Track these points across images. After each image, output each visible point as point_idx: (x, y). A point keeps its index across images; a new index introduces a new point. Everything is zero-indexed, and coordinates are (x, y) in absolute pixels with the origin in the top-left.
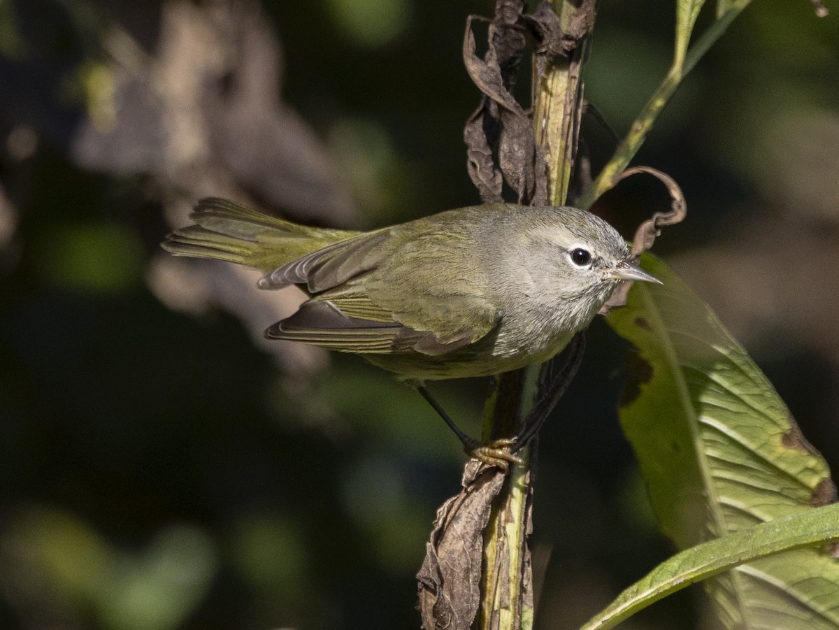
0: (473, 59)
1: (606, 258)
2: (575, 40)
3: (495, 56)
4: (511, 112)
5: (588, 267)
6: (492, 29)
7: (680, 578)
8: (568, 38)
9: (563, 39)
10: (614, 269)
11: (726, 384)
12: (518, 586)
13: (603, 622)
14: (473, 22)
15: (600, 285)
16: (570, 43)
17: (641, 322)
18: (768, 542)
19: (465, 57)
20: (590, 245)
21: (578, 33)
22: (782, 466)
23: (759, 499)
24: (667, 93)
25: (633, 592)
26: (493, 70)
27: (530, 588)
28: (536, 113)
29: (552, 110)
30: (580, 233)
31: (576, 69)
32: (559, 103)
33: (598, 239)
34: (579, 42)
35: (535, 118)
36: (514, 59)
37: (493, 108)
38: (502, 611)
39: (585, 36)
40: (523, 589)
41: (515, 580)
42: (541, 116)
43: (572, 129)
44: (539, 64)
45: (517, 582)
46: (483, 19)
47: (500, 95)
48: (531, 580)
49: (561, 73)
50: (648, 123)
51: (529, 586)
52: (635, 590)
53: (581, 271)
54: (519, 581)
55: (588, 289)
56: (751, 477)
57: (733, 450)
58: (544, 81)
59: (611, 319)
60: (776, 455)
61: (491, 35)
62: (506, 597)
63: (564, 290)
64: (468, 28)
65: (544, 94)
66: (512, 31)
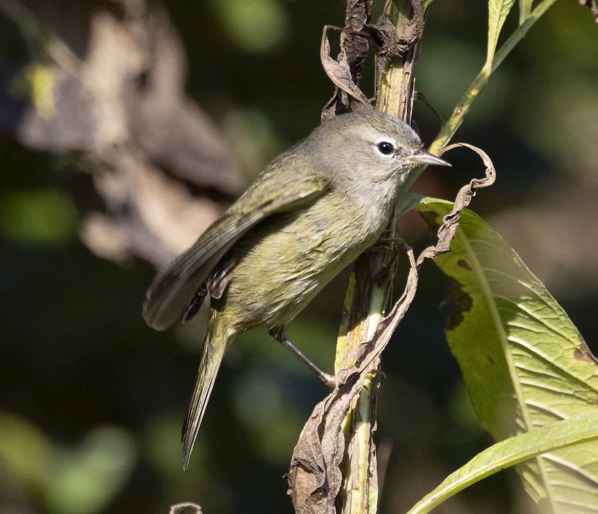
0: (328, 60)
1: (406, 148)
2: (408, 44)
3: (345, 58)
4: (358, 101)
5: (391, 155)
6: (343, 36)
7: (493, 465)
8: (402, 42)
9: (398, 43)
10: (412, 156)
11: (529, 311)
12: (366, 472)
13: (433, 500)
14: (328, 30)
15: (401, 170)
16: (404, 47)
17: (462, 263)
18: (561, 437)
19: (321, 58)
20: (392, 138)
21: (410, 38)
22: (574, 374)
23: (558, 401)
24: (480, 84)
25: (455, 477)
26: (344, 68)
27: (375, 473)
28: (378, 101)
29: (390, 98)
30: (384, 130)
31: (409, 67)
32: (396, 93)
33: (398, 133)
34: (412, 45)
35: (377, 105)
36: (360, 59)
37: (344, 98)
38: (354, 491)
39: (416, 41)
40: (370, 474)
41: (364, 467)
42: (382, 104)
43: (406, 114)
44: (380, 63)
45: (365, 468)
46: (336, 28)
47: (350, 88)
48: (376, 467)
49: (397, 69)
50: (465, 108)
51: (374, 471)
52: (458, 475)
53: (386, 159)
54: (367, 468)
55: (392, 173)
56: (550, 383)
57: (536, 362)
58: (384, 76)
59: (438, 262)
60: (569, 366)
61: (342, 41)
62: (357, 481)
63: (374, 175)
64: (324, 35)
65: (384, 86)
66: (359, 37)
